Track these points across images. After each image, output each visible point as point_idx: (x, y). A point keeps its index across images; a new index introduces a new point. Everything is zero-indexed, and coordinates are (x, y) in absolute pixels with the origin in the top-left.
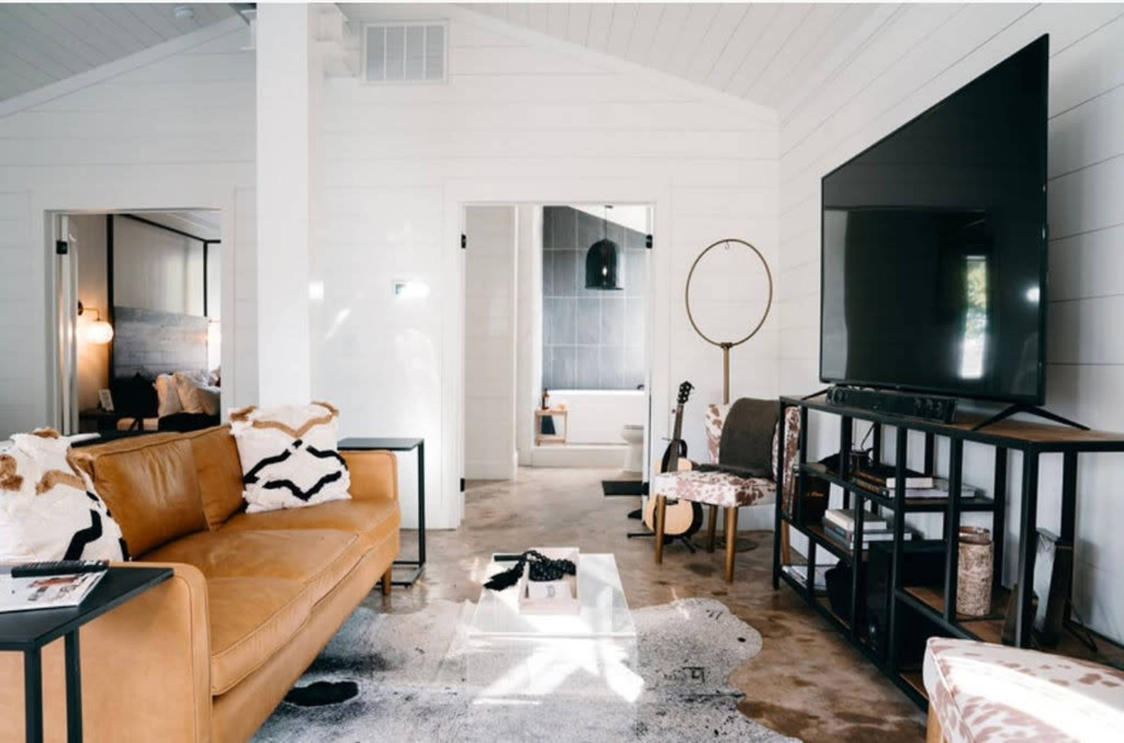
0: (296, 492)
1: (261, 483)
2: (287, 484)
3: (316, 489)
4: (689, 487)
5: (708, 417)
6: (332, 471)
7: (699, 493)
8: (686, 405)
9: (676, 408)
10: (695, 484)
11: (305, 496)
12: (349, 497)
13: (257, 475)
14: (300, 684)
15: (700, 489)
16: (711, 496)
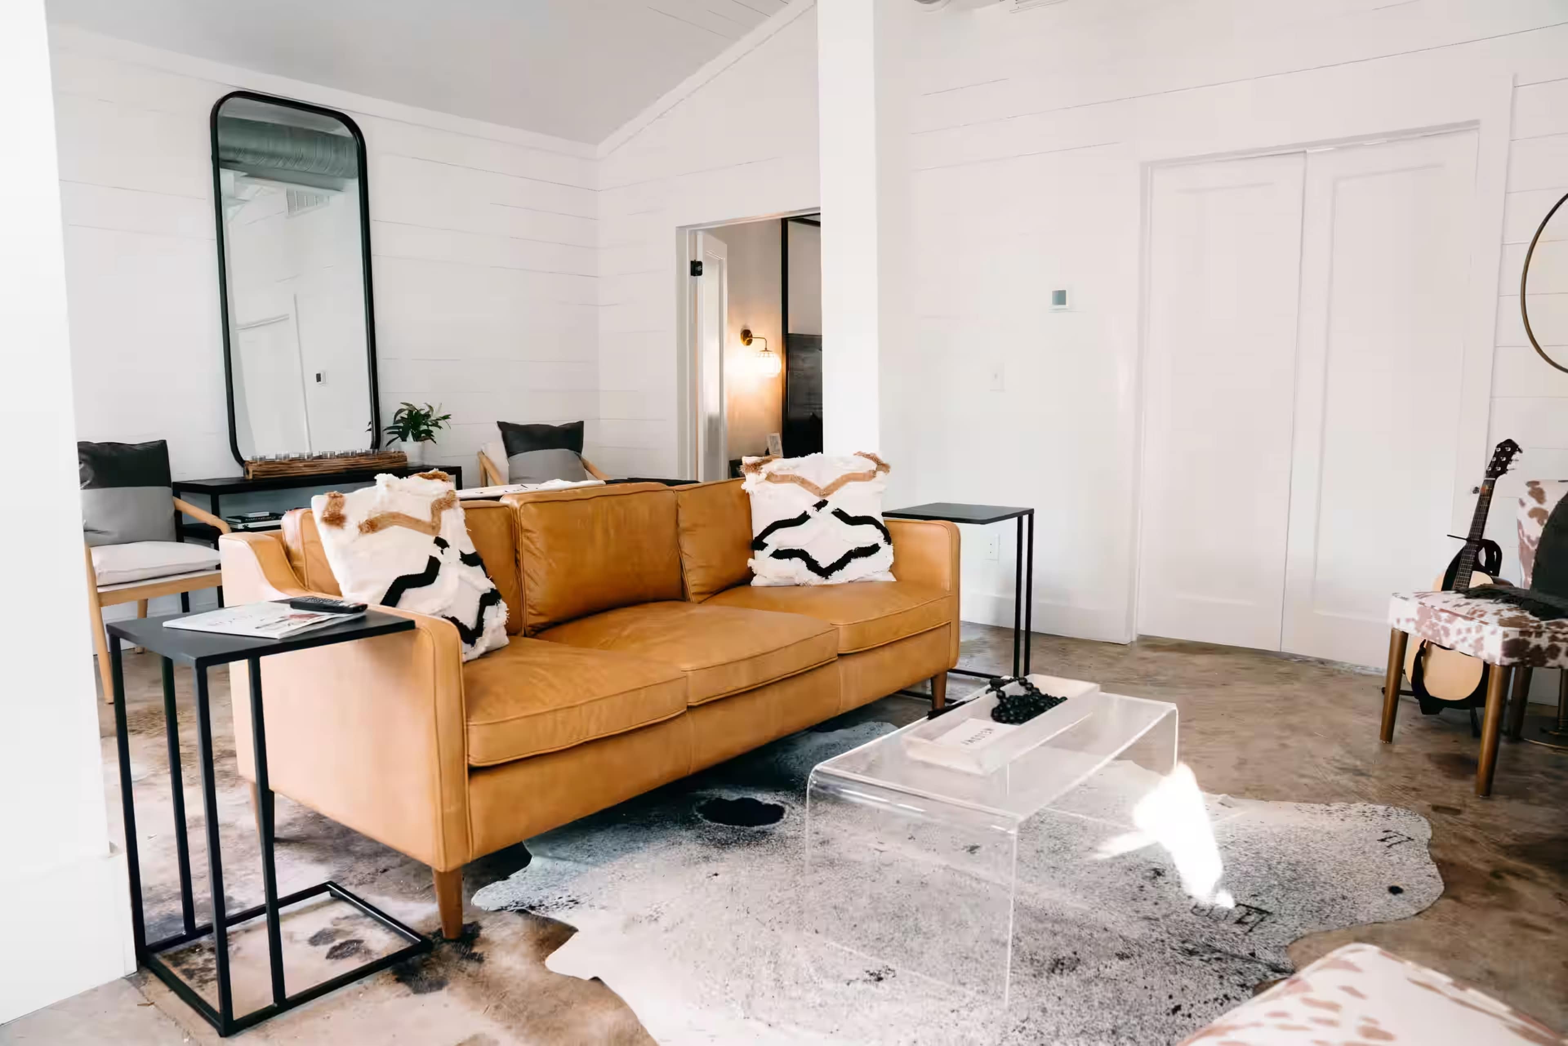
0: (812, 565)
1: (769, 550)
2: (802, 554)
3: (840, 564)
4: (1434, 620)
5: (1522, 504)
6: (867, 543)
7: (1447, 632)
8: (1501, 480)
9: (1480, 484)
10: (1444, 615)
11: (825, 573)
12: (891, 578)
13: (765, 541)
14: (728, 796)
15: (1448, 625)
16: (1464, 640)
